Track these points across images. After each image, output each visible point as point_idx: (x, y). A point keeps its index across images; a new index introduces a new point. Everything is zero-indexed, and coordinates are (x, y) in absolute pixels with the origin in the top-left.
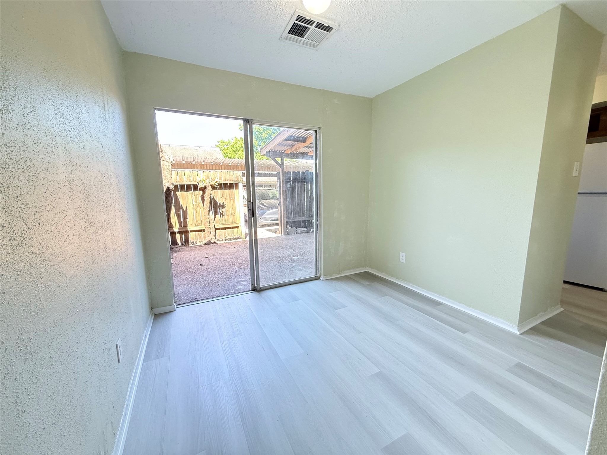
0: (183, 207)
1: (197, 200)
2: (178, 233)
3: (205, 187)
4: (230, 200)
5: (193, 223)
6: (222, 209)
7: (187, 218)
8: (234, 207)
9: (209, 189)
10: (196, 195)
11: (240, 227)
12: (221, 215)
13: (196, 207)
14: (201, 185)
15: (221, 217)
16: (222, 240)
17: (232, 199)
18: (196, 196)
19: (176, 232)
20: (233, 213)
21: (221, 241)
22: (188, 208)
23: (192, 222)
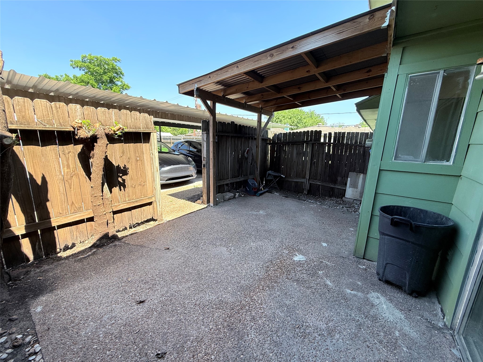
0: (34, 177)
1: (70, 164)
2: (24, 236)
3: (94, 139)
4: (137, 161)
5: (63, 210)
6: (123, 177)
7: (48, 200)
8: (143, 172)
9: (102, 142)
10: (67, 152)
11: (154, 204)
12: (122, 188)
13: (69, 177)
14: (83, 134)
15: (121, 190)
16: (126, 228)
17: (139, 159)
18: (67, 156)
19: (19, 236)
20: (142, 183)
21: (123, 230)
22: (47, 179)
23: (62, 208)
